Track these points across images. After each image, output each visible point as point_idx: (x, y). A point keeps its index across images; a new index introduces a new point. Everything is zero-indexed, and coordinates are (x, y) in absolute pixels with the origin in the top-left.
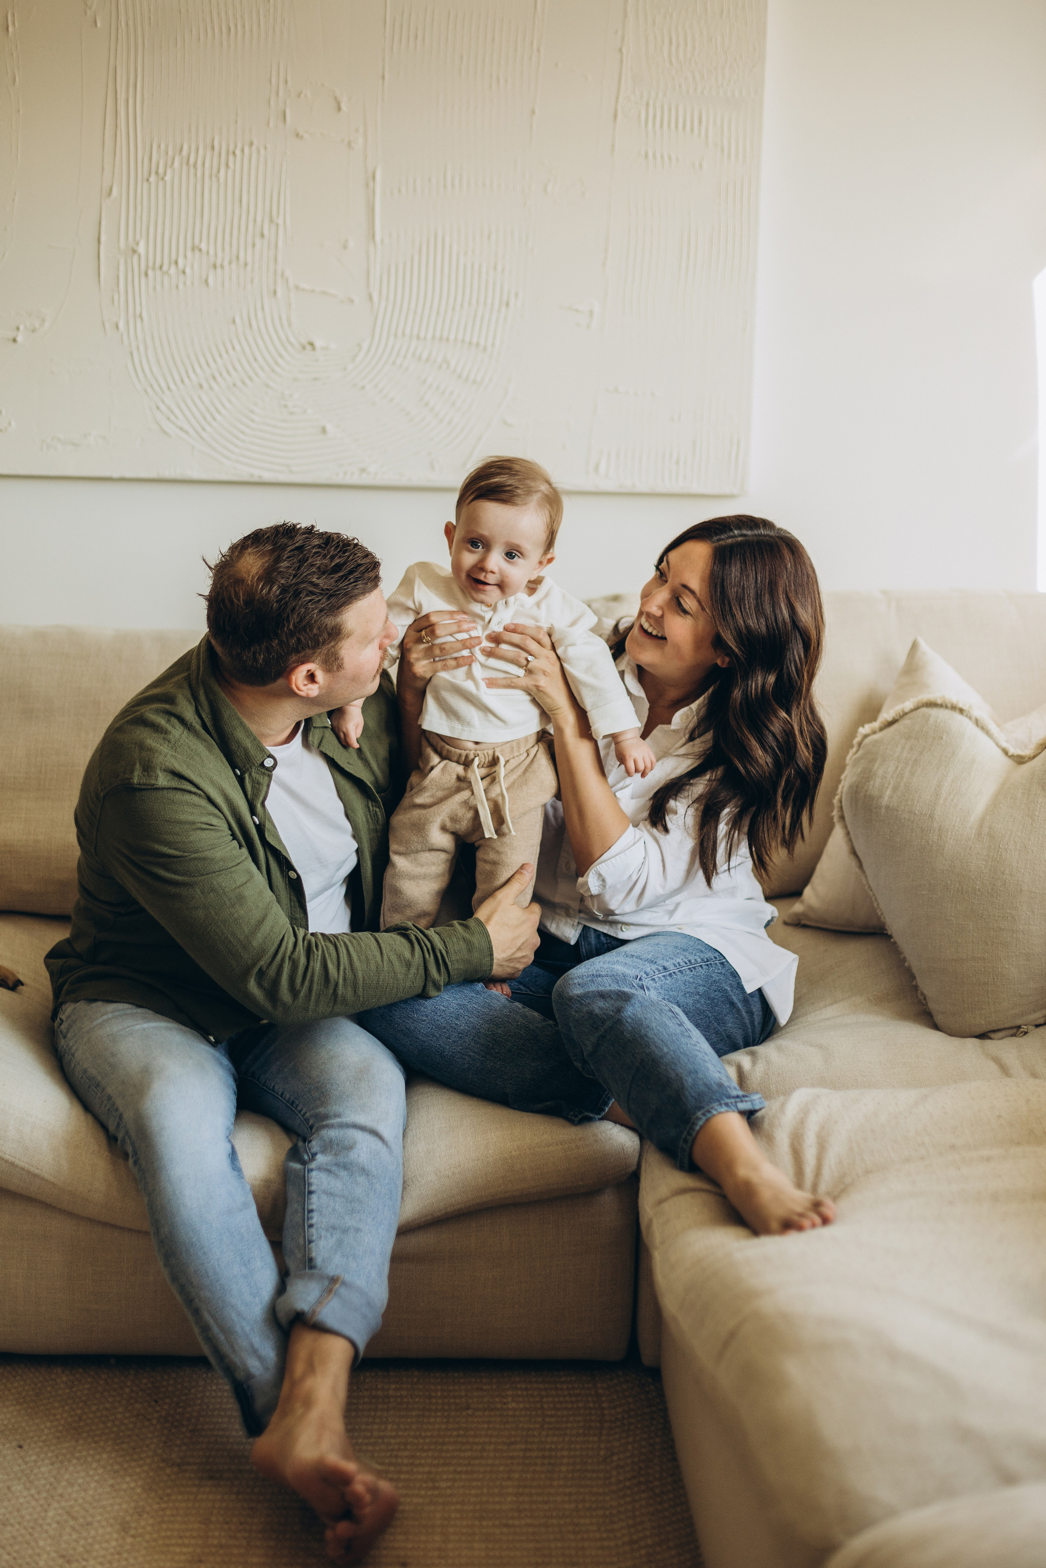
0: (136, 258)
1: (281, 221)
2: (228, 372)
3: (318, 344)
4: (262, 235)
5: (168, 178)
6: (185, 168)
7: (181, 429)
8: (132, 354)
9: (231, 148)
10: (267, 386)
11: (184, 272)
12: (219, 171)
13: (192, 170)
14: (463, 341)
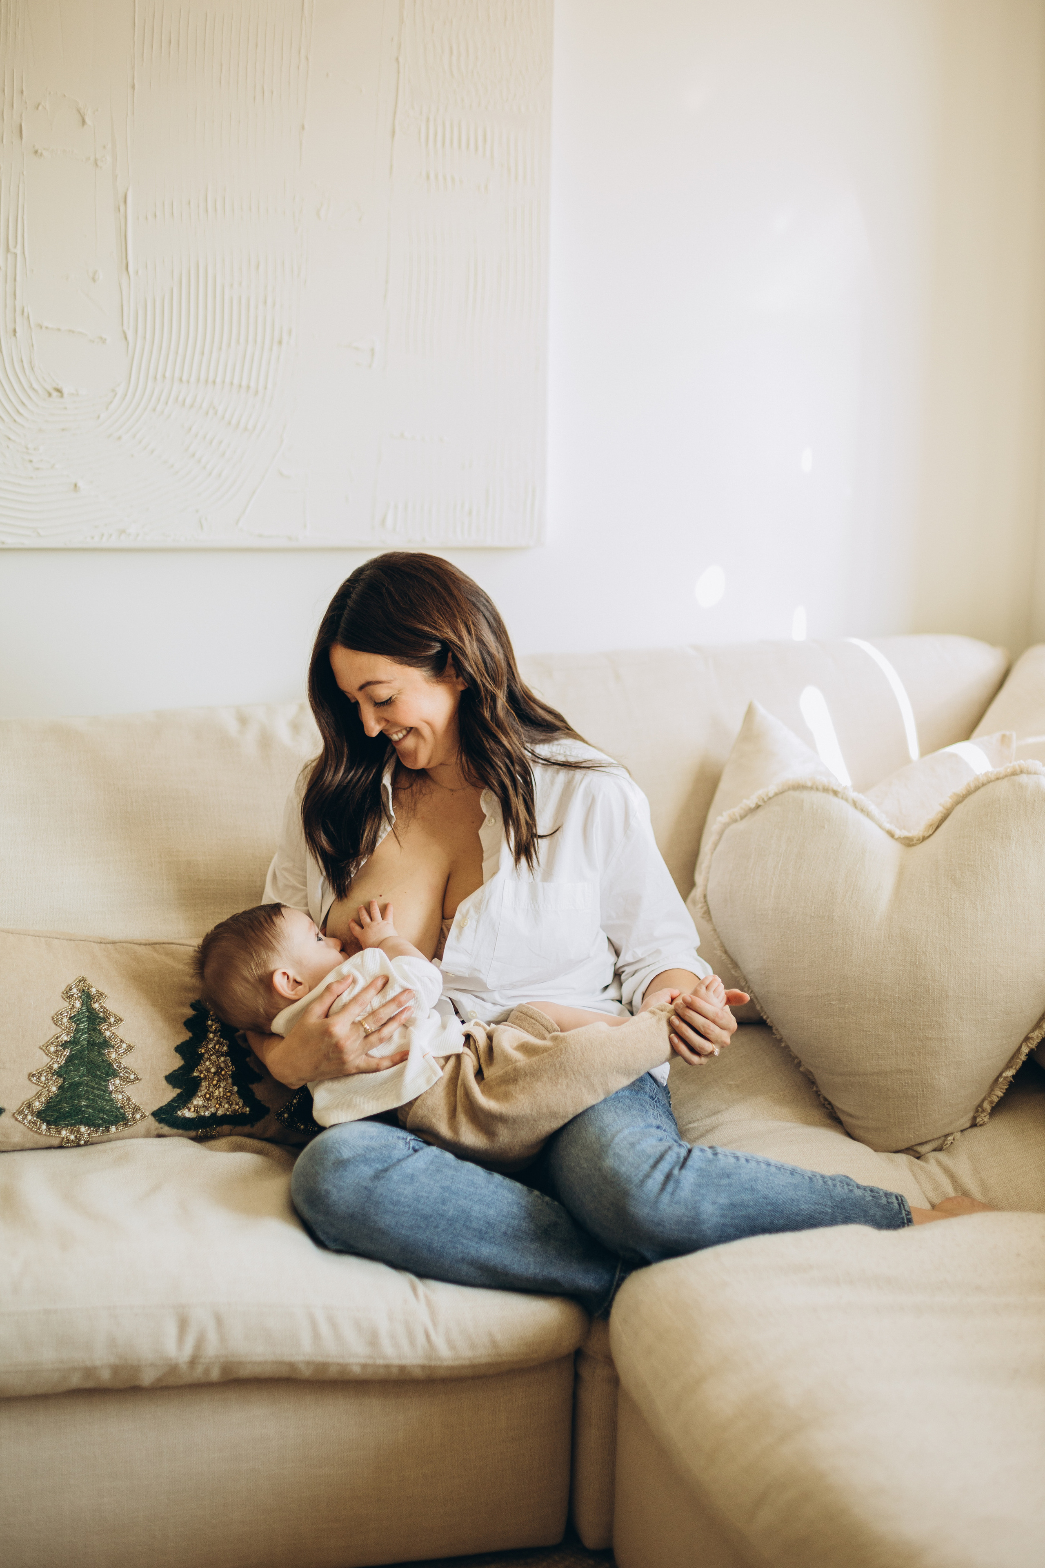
1: (18, 251)
3: (66, 391)
10: (9, 439)
14: (232, 384)
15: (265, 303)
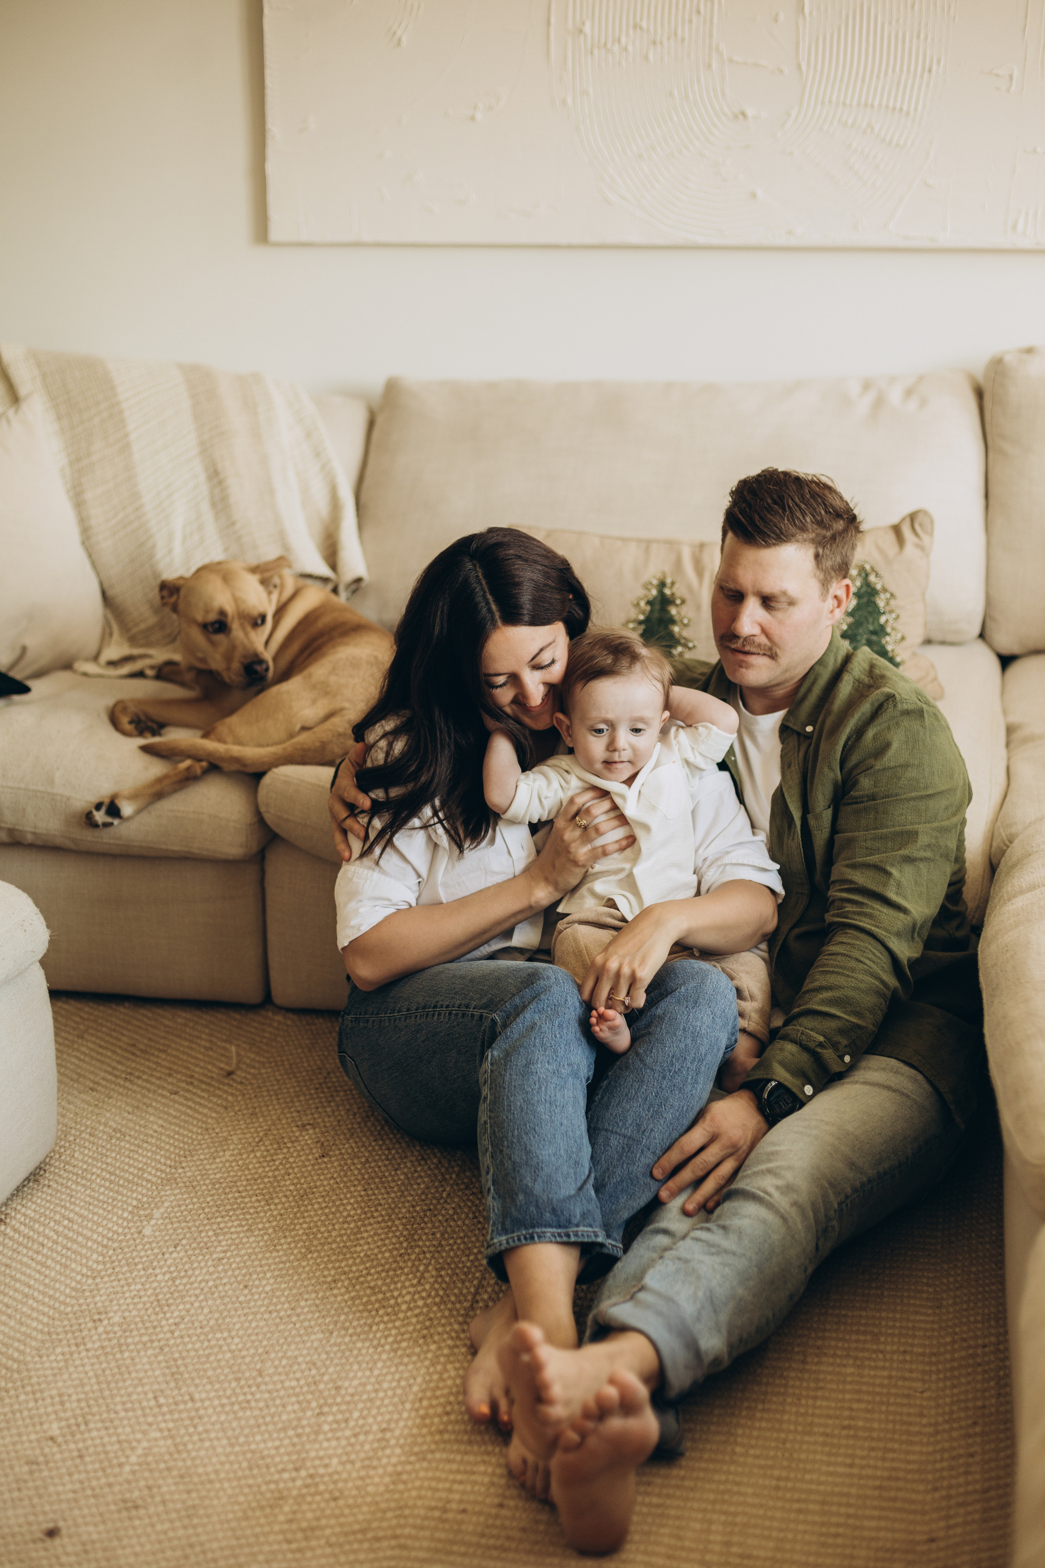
0: (582, 37)
2: (668, 144)
3: (750, 113)
4: (698, 12)
7: (623, 197)
10: (702, 155)
11: (626, 49)
14: (887, 107)
15: (918, 36)
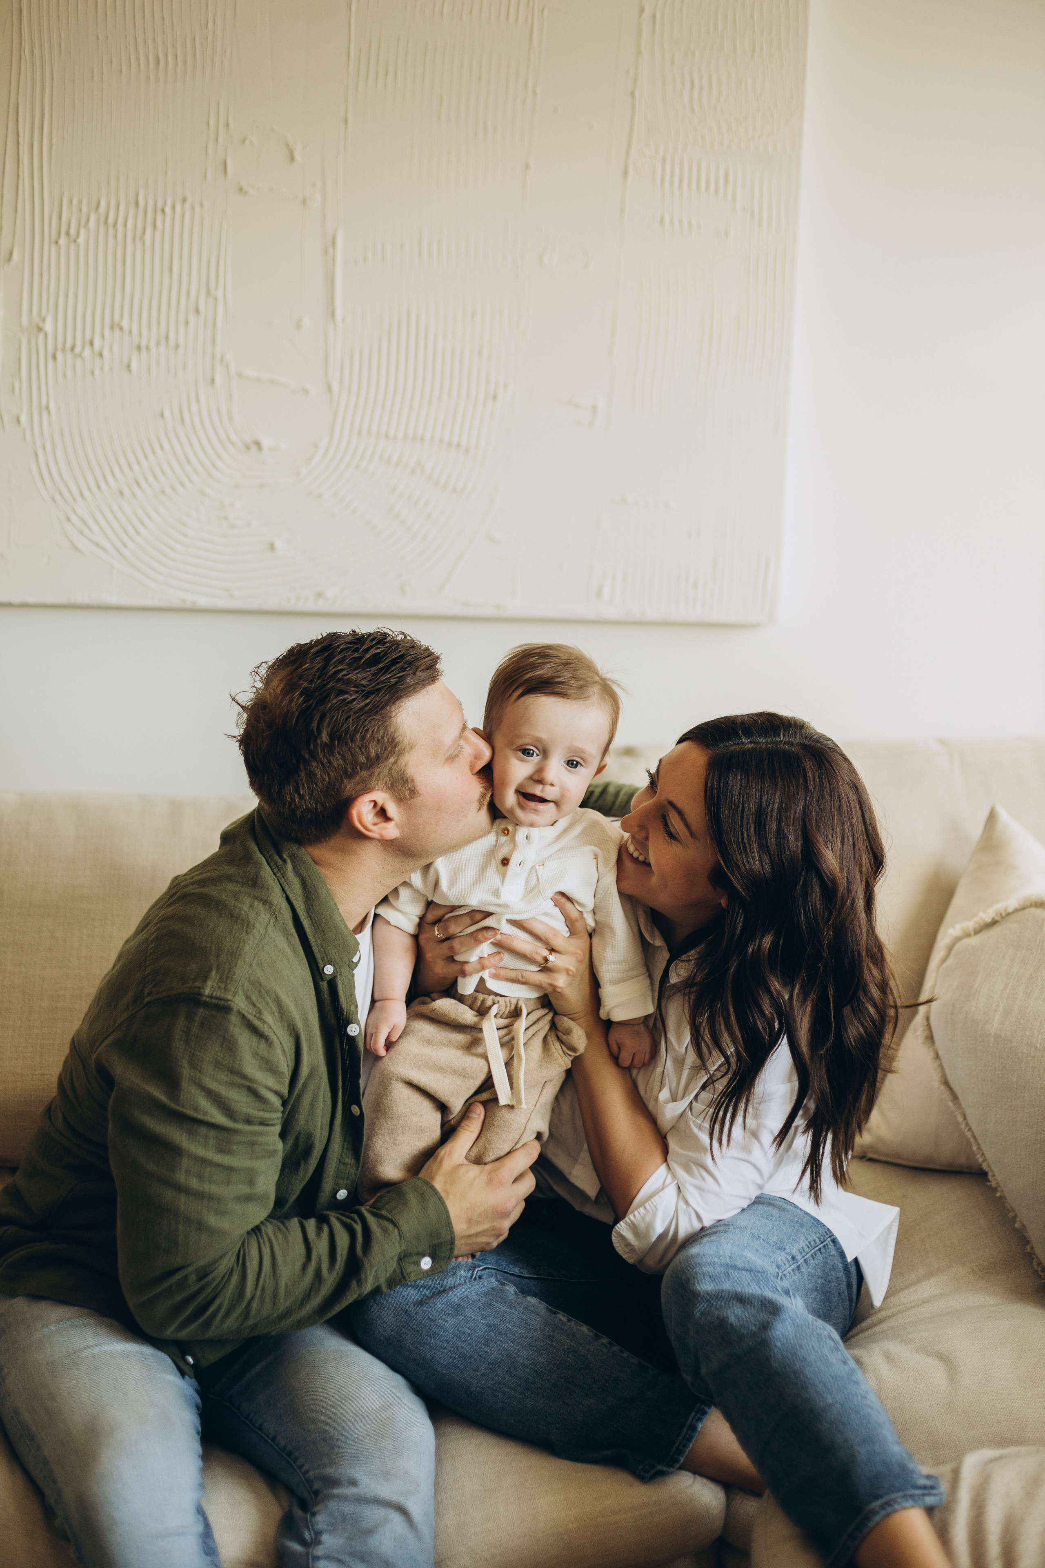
0: (41, 337)
1: (220, 294)
2: (155, 477)
3: (266, 443)
4: (197, 311)
5: (81, 240)
6: (102, 229)
7: (97, 545)
8: (36, 454)
9: (160, 205)
10: (203, 493)
11: (101, 355)
12: (144, 233)
13: (111, 231)
14: (441, 441)
15: (481, 353)
